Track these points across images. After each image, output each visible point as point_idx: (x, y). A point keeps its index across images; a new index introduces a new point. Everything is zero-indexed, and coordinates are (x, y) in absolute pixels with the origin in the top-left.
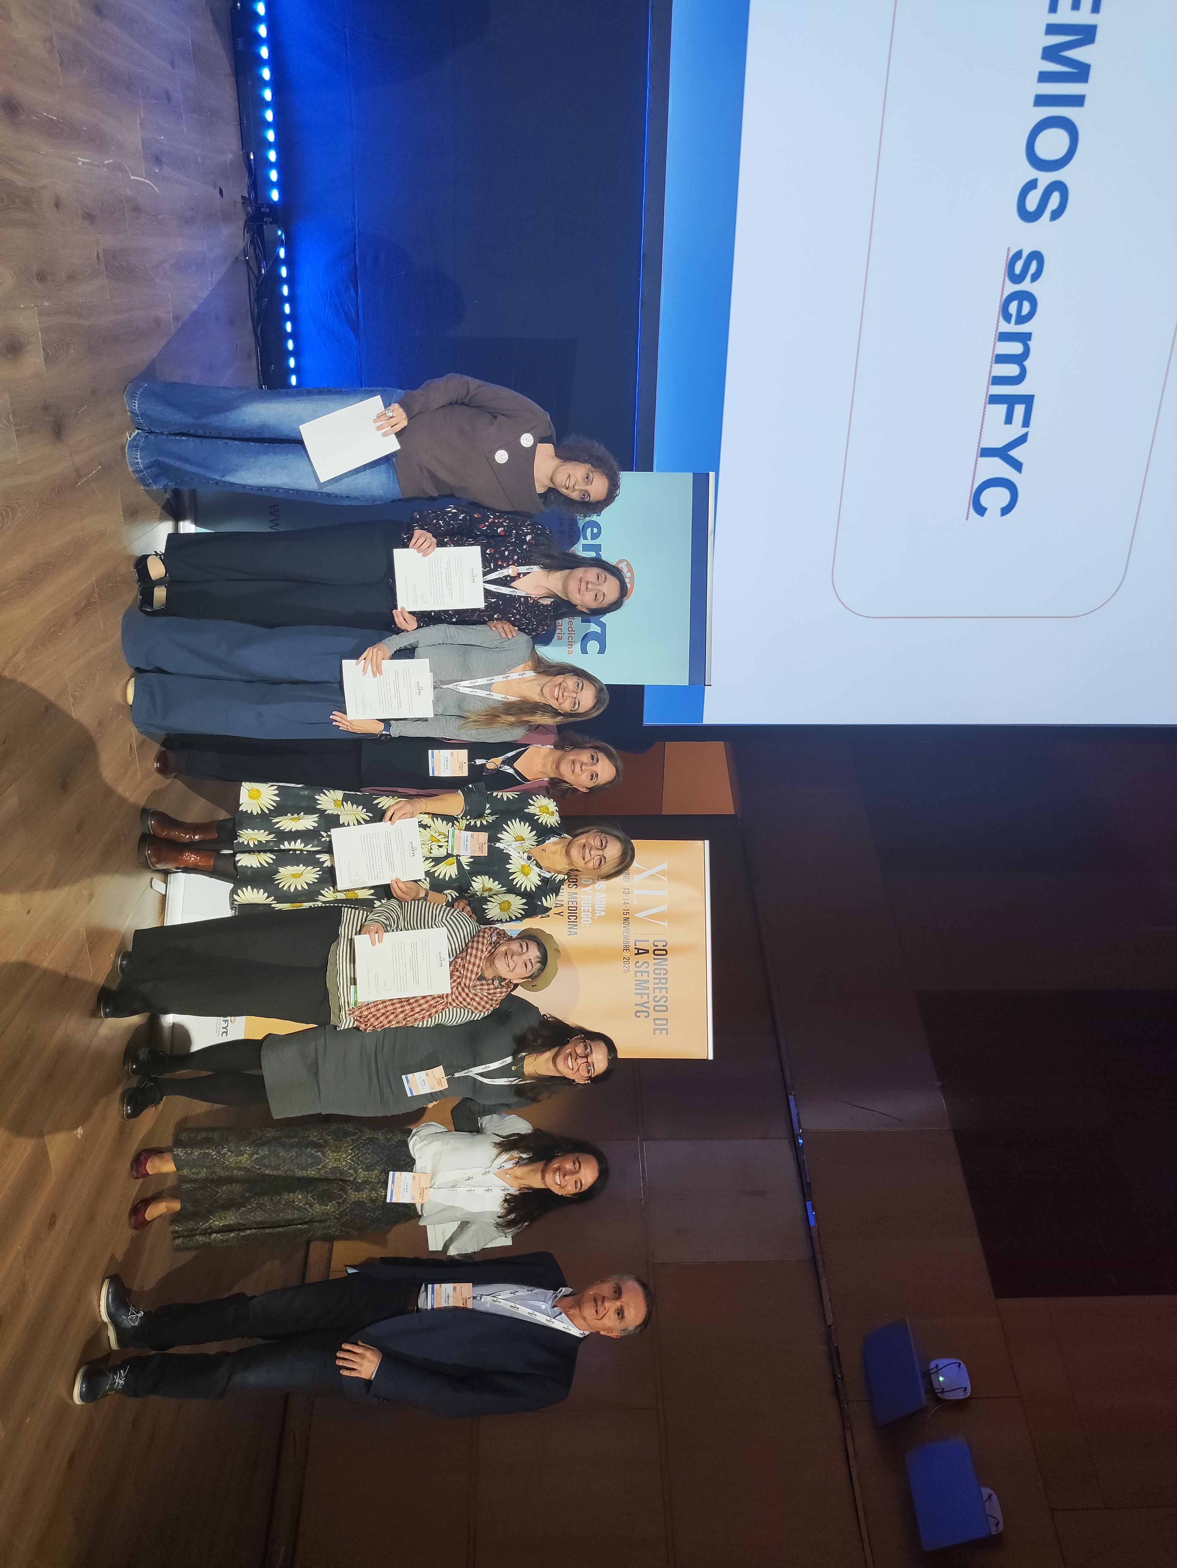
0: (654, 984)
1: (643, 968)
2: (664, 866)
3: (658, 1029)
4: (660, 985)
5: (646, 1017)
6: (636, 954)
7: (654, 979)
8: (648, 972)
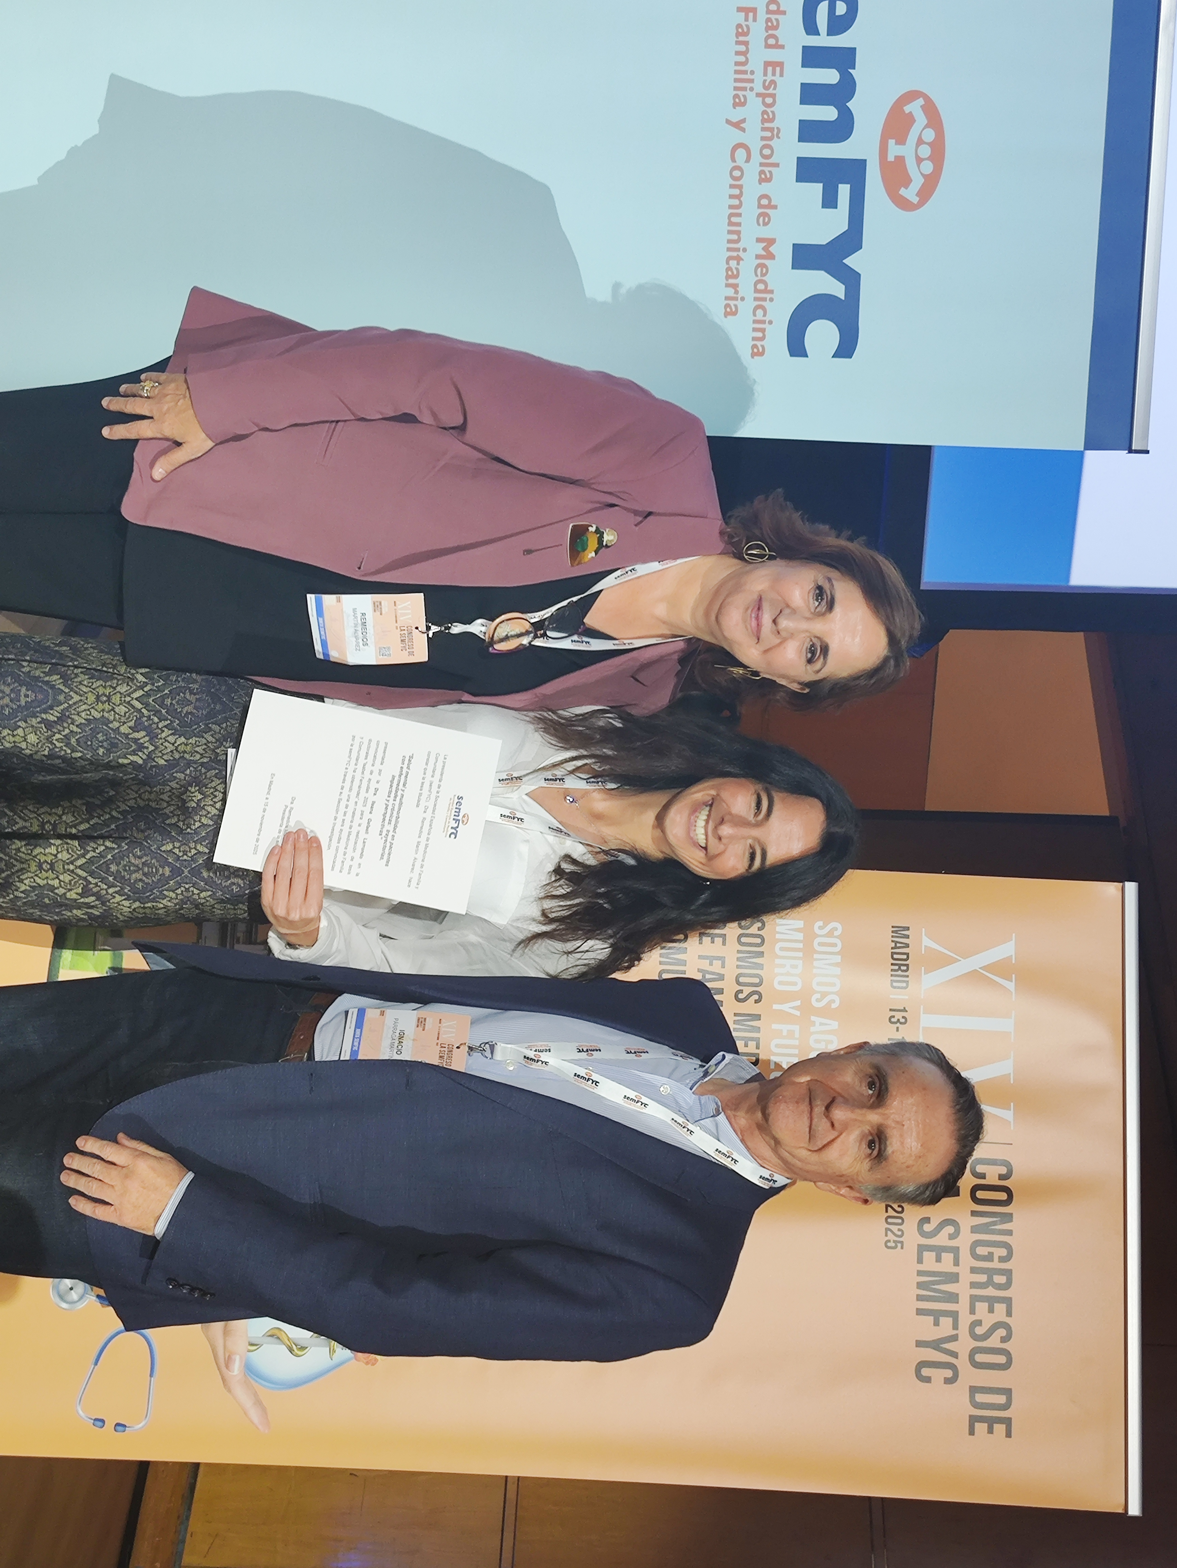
0: (973, 1285)
1: (942, 1239)
2: (1006, 950)
3: (981, 1419)
4: (990, 1292)
5: (948, 1381)
7: (973, 1270)
8: (955, 1251)
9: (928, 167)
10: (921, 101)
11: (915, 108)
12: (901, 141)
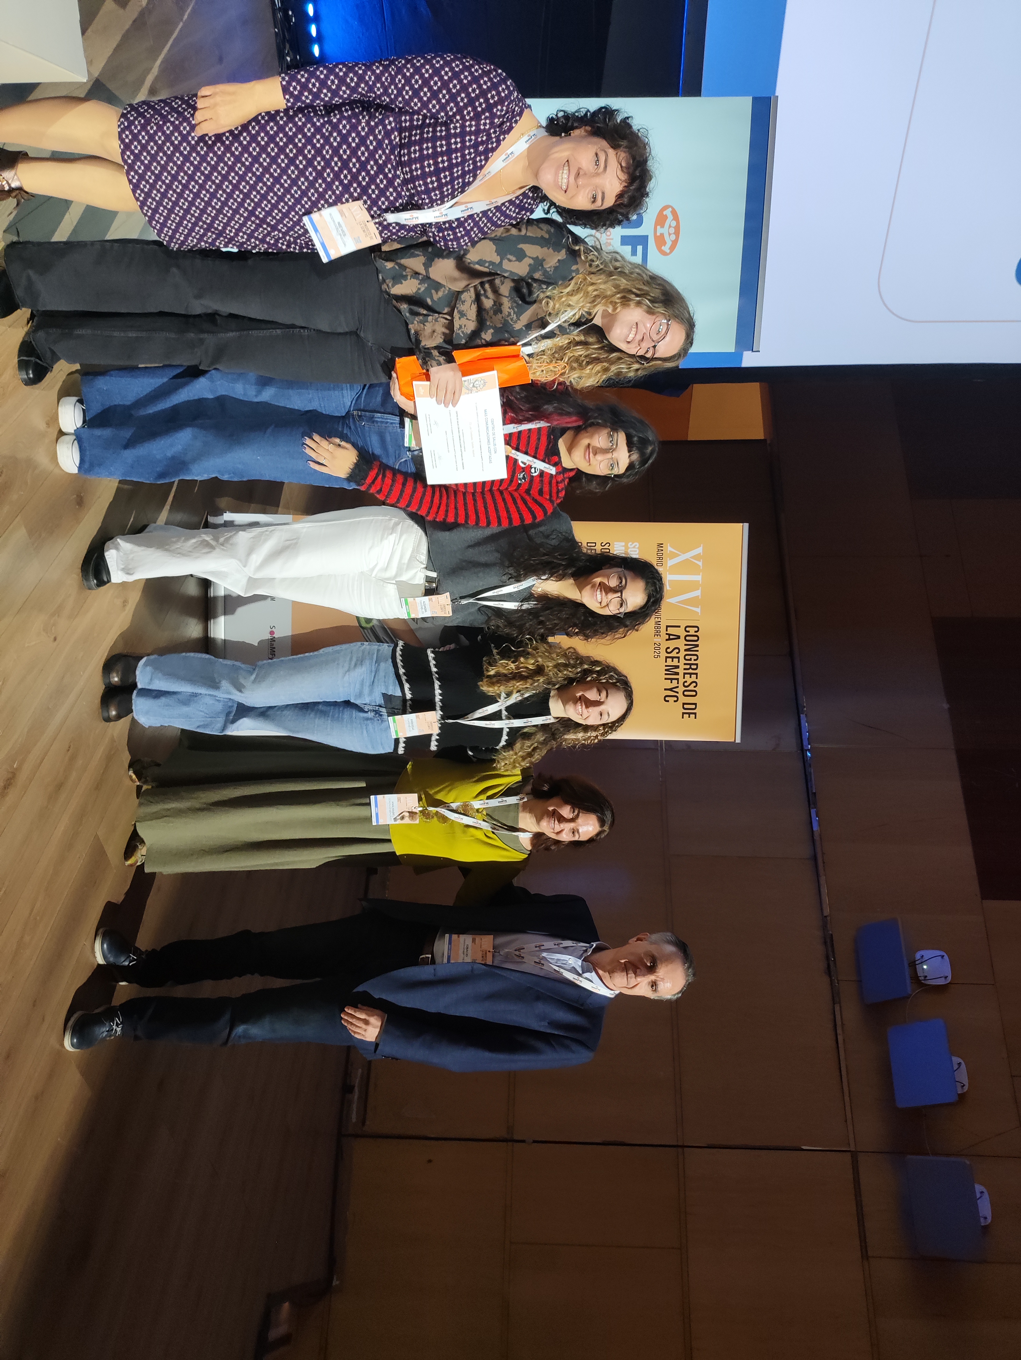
0: (685, 669)
1: (674, 654)
2: (699, 551)
3: (686, 713)
4: (691, 671)
5: (675, 701)
6: (667, 640)
7: (685, 664)
8: (678, 658)
9: (673, 237)
10: (670, 209)
11: (668, 212)
12: (662, 226)
